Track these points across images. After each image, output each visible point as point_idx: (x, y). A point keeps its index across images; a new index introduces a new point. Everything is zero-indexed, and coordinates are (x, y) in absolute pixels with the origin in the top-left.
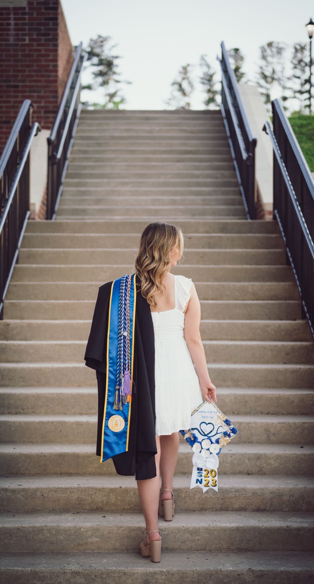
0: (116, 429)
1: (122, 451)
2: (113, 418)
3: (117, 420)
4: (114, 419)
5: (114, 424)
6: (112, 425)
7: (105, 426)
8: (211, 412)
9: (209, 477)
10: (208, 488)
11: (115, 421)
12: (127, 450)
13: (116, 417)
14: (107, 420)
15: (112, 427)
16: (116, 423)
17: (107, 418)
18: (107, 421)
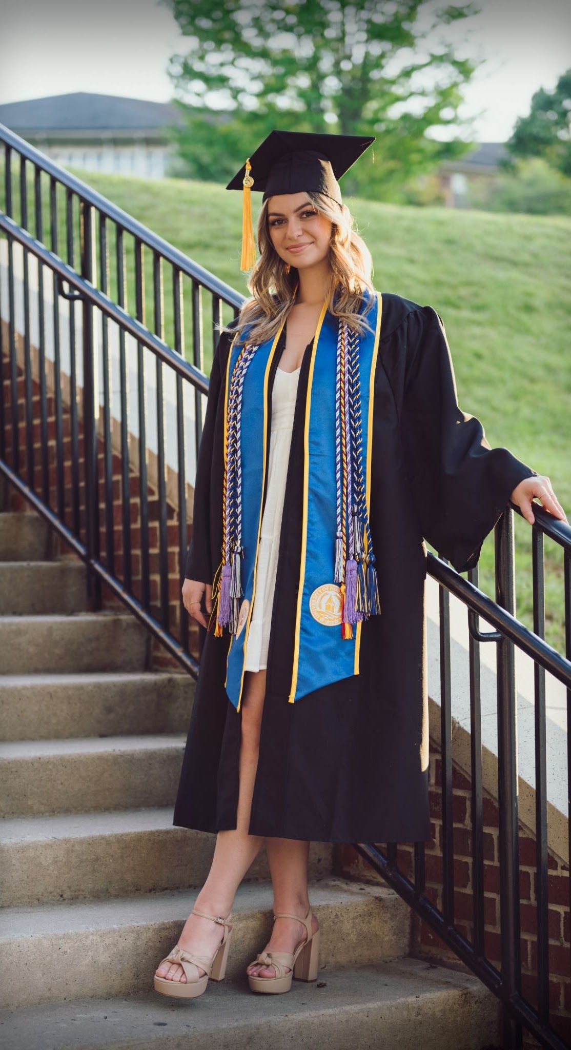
0: (330, 620)
1: (344, 675)
2: (323, 592)
3: (331, 597)
4: (326, 594)
5: (324, 606)
6: (320, 608)
7: (302, 611)
11: (327, 597)
12: (357, 672)
13: (329, 590)
14: (307, 595)
15: (319, 612)
16: (329, 603)
17: (307, 592)
18: (306, 598)
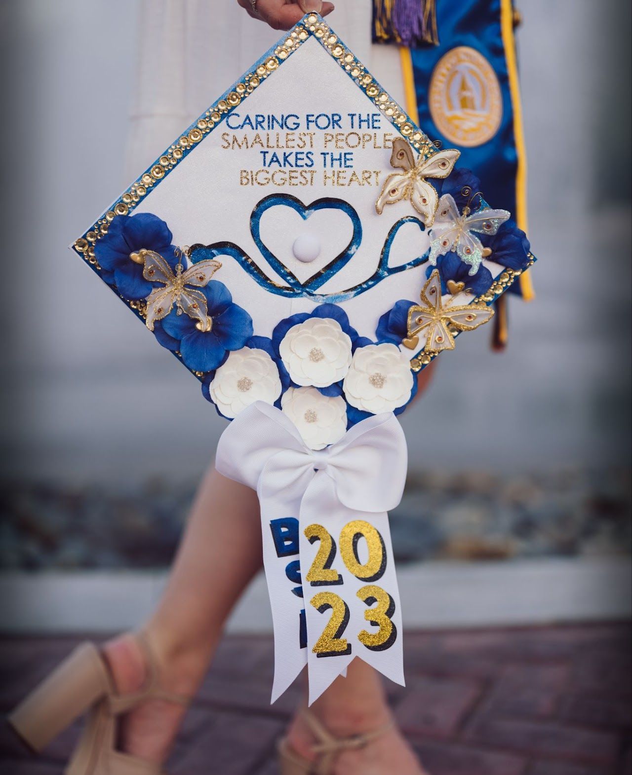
8: (335, 120)
9: (340, 581)
10: (347, 660)
